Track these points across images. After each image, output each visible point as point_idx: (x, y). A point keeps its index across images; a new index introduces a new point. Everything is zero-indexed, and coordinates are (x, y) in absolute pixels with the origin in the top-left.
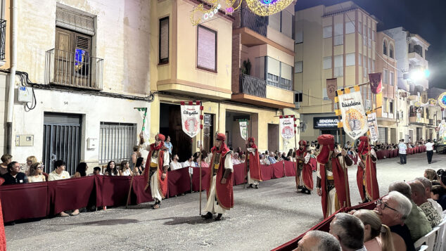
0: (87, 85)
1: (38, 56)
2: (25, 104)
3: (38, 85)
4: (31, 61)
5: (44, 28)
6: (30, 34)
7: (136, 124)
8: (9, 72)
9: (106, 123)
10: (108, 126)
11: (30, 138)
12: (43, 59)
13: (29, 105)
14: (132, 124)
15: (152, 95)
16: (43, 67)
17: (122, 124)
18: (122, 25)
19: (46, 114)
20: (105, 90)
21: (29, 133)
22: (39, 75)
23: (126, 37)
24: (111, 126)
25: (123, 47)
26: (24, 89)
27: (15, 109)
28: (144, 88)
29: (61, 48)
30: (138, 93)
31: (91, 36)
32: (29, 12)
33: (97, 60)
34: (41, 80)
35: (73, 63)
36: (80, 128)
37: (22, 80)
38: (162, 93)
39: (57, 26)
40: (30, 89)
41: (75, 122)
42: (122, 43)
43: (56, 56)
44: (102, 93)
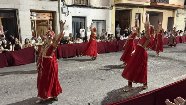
0: (86, 4)
2: (65, 13)
3: (69, 5)
7: (105, 20)
8: (59, 1)
9: (94, 20)
10: (94, 21)
11: (68, 27)
13: (67, 14)
14: (104, 20)
15: (112, 6)
17: (100, 20)
19: (73, 17)
20: (93, 6)
22: (69, 1)
24: (96, 21)
26: (64, 7)
27: (62, 16)
28: (109, 3)
30: (106, 6)
34: (70, 4)
36: (85, 22)
37: (63, 4)
38: (117, 5)
40: (66, 7)
41: (83, 20)
44: (92, 7)
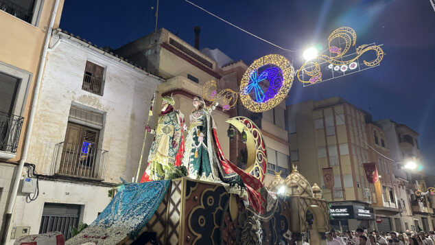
0: (90, 176)
1: (47, 149)
2: (28, 194)
3: (43, 176)
4: (40, 153)
5: (57, 124)
6: (44, 129)
8: (18, 164)
11: (26, 230)
12: (52, 151)
13: (32, 196)
16: (50, 159)
18: (129, 119)
19: (46, 205)
20: (107, 180)
21: (25, 225)
23: (131, 130)
25: (127, 140)
26: (29, 180)
27: (17, 200)
29: (70, 141)
31: (99, 130)
32: (46, 110)
33: (103, 152)
34: (48, 173)
35: (79, 154)
36: (78, 218)
37: (28, 172)
39: (69, 122)
40: (35, 180)
41: (74, 213)
42: (127, 136)
43: (64, 148)
44: (103, 183)
